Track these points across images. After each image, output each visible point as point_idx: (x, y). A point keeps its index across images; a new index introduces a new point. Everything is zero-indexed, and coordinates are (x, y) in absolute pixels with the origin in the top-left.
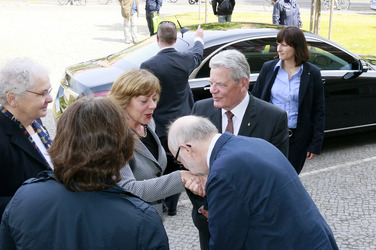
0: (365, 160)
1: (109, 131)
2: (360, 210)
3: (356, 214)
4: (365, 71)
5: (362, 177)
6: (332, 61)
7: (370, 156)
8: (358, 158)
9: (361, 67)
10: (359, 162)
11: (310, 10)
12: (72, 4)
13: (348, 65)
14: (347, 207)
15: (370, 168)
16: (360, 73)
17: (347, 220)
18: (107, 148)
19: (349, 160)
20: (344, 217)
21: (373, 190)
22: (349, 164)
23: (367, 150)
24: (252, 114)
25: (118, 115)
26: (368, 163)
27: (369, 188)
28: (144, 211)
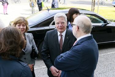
0: (108, 53)
1: (15, 39)
2: (106, 70)
3: (104, 71)
4: (108, 23)
5: (107, 59)
6: (98, 20)
7: (110, 52)
8: (106, 53)
9: (107, 22)
10: (106, 54)
11: (91, 5)
12: (16, 3)
13: (103, 22)
14: (101, 69)
15: (109, 56)
16: (107, 25)
17: (101, 73)
18: (14, 45)
19: (103, 53)
20: (100, 72)
21: (110, 63)
22: (103, 54)
23: (109, 50)
24: (68, 34)
25: (18, 33)
26: (109, 54)
27: (109, 63)
28: (24, 67)
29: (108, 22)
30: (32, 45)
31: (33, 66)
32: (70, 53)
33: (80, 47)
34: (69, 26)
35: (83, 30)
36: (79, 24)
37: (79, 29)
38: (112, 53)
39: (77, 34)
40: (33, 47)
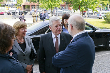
2: (97, 70)
5: (97, 61)
7: (99, 55)
13: (91, 29)
16: (95, 31)
23: (98, 53)
26: (99, 57)
27: (99, 64)
28: (14, 65)
29: (96, 29)
30: (31, 47)
31: (32, 66)
33: (75, 43)
34: (64, 30)
35: (76, 28)
36: (72, 22)
37: (72, 27)
38: (102, 56)
39: (72, 33)
40: (31, 49)
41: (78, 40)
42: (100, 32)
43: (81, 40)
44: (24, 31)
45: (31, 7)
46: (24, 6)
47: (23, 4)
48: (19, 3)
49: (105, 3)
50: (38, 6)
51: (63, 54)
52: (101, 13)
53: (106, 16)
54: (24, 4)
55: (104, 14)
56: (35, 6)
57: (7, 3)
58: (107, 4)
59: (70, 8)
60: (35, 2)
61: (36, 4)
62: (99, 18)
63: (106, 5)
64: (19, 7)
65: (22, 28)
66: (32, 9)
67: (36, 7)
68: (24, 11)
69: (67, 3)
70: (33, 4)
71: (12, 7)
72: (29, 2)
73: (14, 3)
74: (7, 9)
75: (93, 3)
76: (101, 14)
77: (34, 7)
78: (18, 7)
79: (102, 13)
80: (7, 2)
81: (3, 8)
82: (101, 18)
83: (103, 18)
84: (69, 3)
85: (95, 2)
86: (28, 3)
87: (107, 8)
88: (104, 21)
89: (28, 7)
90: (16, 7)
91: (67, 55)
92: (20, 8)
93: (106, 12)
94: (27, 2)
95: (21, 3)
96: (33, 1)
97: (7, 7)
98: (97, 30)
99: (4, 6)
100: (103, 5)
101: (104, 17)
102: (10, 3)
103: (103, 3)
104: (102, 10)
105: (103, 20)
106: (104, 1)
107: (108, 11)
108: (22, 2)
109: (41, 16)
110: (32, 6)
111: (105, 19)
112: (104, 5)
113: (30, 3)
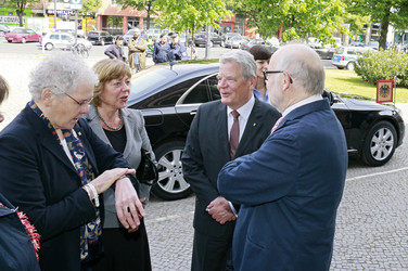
29: (335, 99)
30: (141, 143)
32: (266, 150)
37: (292, 82)
41: (301, 121)
42: (346, 108)
43: (310, 121)
44: (119, 89)
45: (125, 22)
46: (104, 18)
47: (102, 11)
48: (90, 7)
49: (358, 23)
50: (148, 19)
51: (254, 162)
52: (346, 51)
53: (360, 61)
54: (106, 11)
55: (355, 57)
56: (138, 18)
57: (51, 7)
58: (366, 26)
59: (250, 31)
60: (140, 6)
61: (143, 13)
62: (340, 68)
63: (361, 27)
64: (89, 20)
65: (115, 81)
66: (129, 28)
67: (141, 22)
68: (103, 34)
69: (240, 14)
70: (132, 11)
71: (64, 20)
72: (121, 7)
73: (73, 7)
74: (50, 26)
75: (324, 18)
76: (345, 54)
77: (134, 21)
78: (84, 20)
79: (349, 53)
80: (52, 4)
81: (38, 20)
82: (346, 67)
83: (351, 67)
84: (246, 17)
85: (331, 14)
86: (118, 10)
87: (363, 37)
88: (356, 76)
89: (117, 20)
90: (79, 21)
91: (265, 164)
92: (91, 23)
93: (360, 49)
94: (115, 5)
95: (94, 9)
96: (134, 3)
97: (51, 18)
98: (336, 101)
99: (41, 15)
100: (351, 29)
101: (355, 65)
102: (60, 7)
103: (351, 21)
104: (347, 41)
105: (351, 73)
106: (354, 16)
107: (366, 48)
108: (98, 4)
109: (157, 51)
110: (129, 18)
111: (358, 71)
112: (354, 27)
113: (124, 8)
